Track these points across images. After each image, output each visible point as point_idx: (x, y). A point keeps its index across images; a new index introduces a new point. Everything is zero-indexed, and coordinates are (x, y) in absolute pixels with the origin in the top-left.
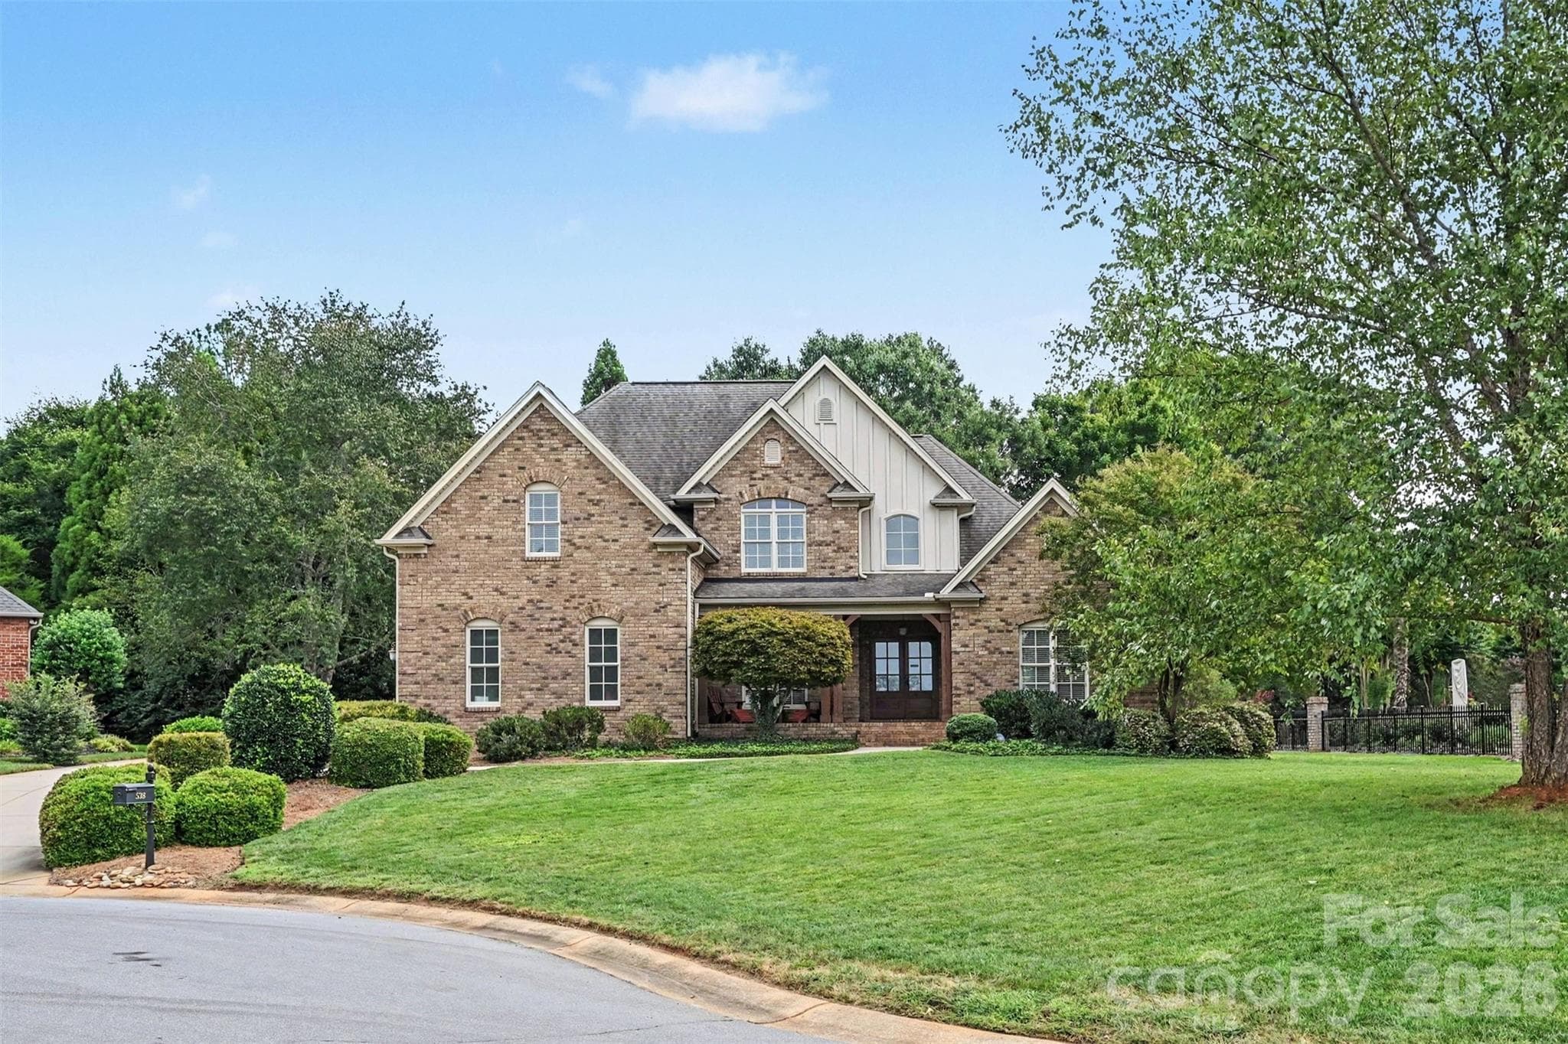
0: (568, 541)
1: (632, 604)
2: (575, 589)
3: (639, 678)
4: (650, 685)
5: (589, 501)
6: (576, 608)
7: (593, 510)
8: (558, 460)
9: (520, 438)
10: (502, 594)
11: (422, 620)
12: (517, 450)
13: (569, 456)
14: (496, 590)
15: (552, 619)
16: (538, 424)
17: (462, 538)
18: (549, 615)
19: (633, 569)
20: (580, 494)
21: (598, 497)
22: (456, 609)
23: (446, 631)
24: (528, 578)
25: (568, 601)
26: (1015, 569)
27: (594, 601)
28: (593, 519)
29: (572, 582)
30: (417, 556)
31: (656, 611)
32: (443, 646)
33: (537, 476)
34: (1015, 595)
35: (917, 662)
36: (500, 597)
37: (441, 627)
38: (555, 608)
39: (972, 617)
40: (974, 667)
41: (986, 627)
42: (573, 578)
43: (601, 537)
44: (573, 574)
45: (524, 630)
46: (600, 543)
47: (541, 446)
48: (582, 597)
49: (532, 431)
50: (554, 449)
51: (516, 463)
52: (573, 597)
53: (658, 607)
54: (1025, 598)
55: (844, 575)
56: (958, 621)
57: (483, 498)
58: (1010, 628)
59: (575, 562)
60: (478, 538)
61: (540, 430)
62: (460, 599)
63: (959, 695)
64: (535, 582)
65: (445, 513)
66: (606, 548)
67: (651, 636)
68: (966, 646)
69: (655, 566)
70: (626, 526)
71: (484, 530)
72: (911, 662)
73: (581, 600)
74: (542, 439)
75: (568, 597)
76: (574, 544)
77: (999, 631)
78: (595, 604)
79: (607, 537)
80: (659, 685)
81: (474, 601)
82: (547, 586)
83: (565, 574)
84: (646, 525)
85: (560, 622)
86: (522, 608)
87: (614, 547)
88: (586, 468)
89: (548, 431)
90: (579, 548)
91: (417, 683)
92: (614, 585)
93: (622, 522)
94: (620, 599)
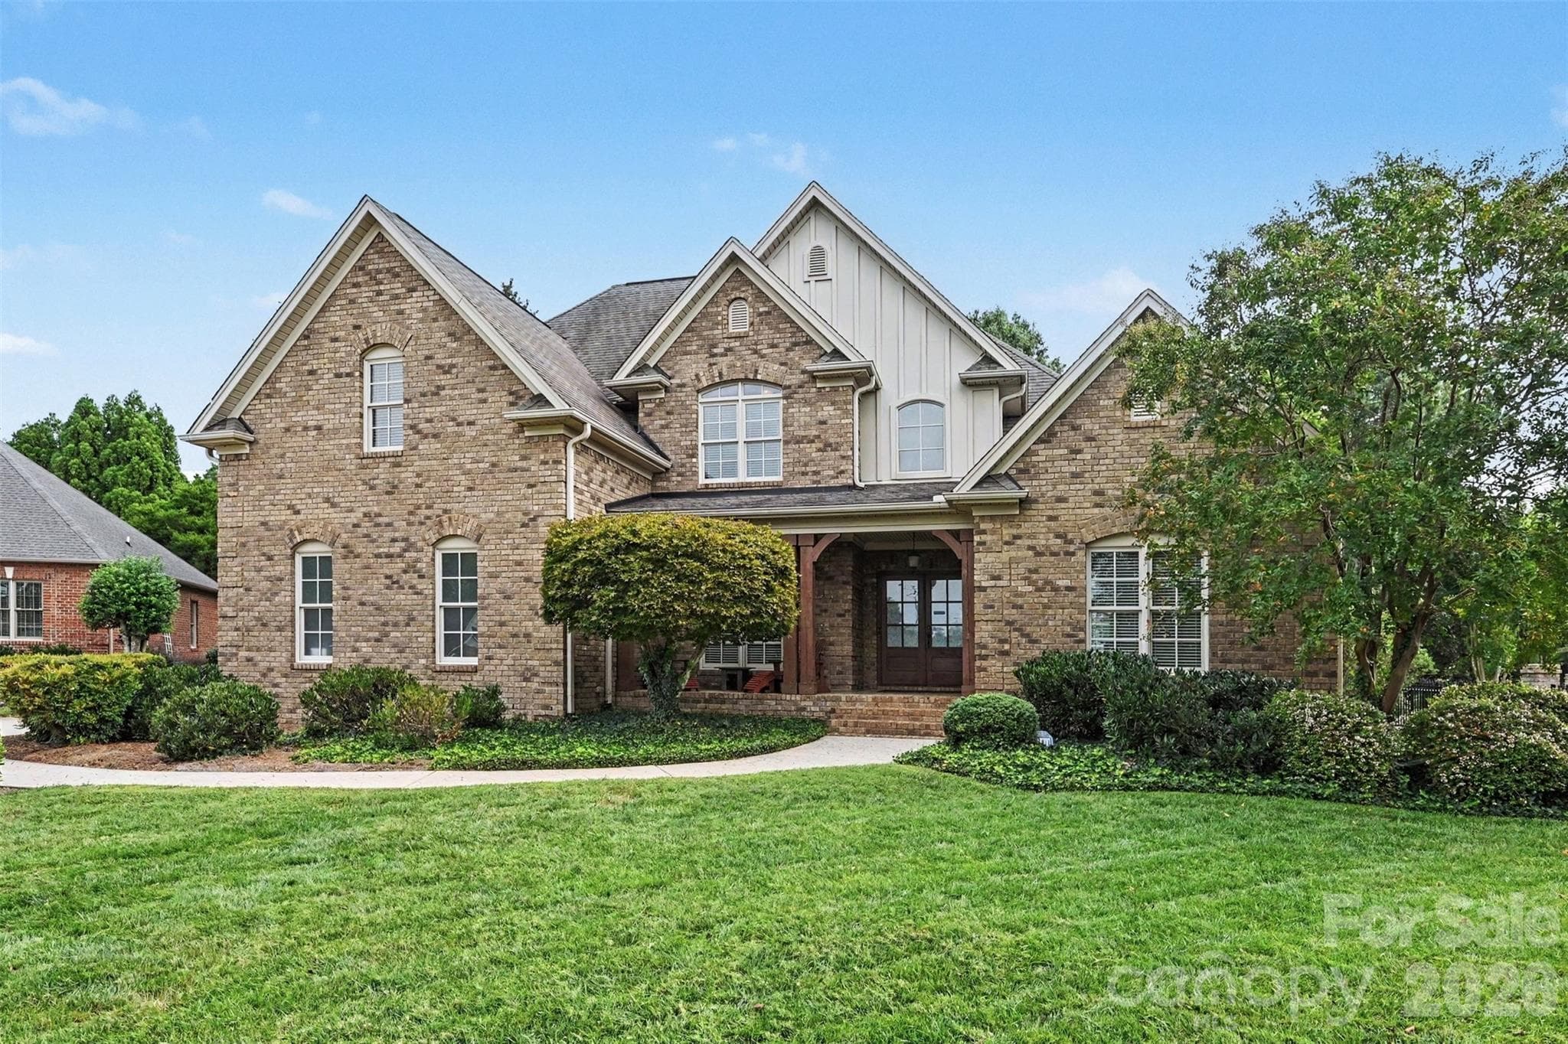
0: (412, 427)
1: (492, 515)
2: (420, 497)
3: (502, 624)
4: (515, 636)
5: (439, 367)
6: (421, 523)
7: (444, 380)
8: (401, 312)
9: (356, 285)
10: (334, 505)
11: (244, 545)
12: (352, 302)
13: (412, 304)
14: (327, 500)
15: (394, 540)
16: (377, 263)
17: (287, 430)
18: (388, 535)
19: (494, 465)
20: (428, 358)
21: (449, 361)
22: (281, 528)
23: (270, 558)
24: (365, 483)
25: (411, 513)
26: (1080, 452)
27: (445, 511)
28: (442, 393)
29: (418, 486)
30: (238, 457)
31: (524, 525)
32: (268, 579)
33: (375, 336)
34: (1079, 493)
35: (942, 607)
36: (331, 510)
37: (264, 554)
38: (396, 524)
39: (1007, 532)
40: (1011, 614)
41: (1031, 548)
42: (418, 481)
43: (454, 419)
44: (418, 475)
45: (358, 556)
46: (451, 428)
47: (379, 293)
48: (429, 507)
49: (369, 273)
50: (396, 297)
51: (351, 321)
52: (418, 507)
53: (526, 519)
54: (1097, 499)
55: (833, 483)
56: (984, 537)
57: (312, 372)
58: (1072, 548)
59: (421, 457)
60: (306, 429)
61: (379, 272)
62: (286, 515)
63: (984, 658)
64: (372, 488)
65: (269, 396)
66: (459, 435)
67: (519, 563)
68: (998, 578)
69: (524, 458)
70: (485, 401)
71: (313, 418)
72: (935, 607)
73: (428, 512)
74: (380, 283)
75: (411, 508)
76: (419, 432)
77: (1053, 554)
78: (445, 518)
79: (461, 419)
80: (527, 636)
81: (301, 517)
82: (388, 493)
83: (408, 476)
84: (511, 398)
85: (403, 544)
86: (356, 526)
87: (470, 432)
88: (435, 320)
89: (389, 270)
90: (426, 436)
91: (237, 629)
92: (470, 489)
93: (480, 395)
94: (477, 509)
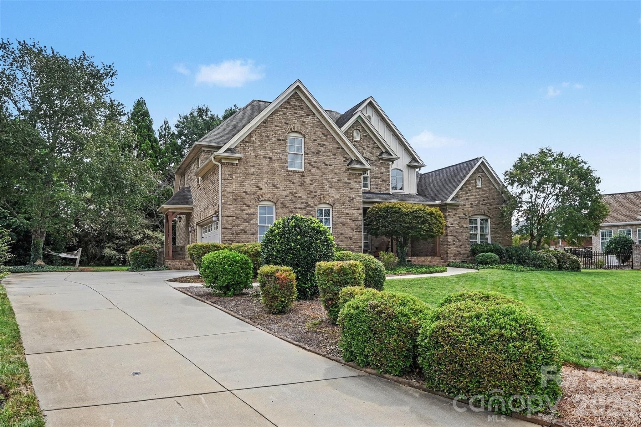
0: (309, 163)
1: (338, 197)
2: (312, 188)
3: (342, 234)
4: (346, 238)
5: (319, 144)
6: (313, 198)
7: (321, 149)
8: (304, 122)
9: (286, 108)
10: (277, 188)
11: (235, 200)
12: (284, 114)
13: (309, 120)
14: (274, 186)
15: (302, 203)
16: (294, 102)
17: (256, 156)
18: (300, 201)
19: (338, 180)
20: (315, 140)
21: (323, 143)
22: (253, 194)
23: (248, 206)
24: (290, 181)
25: (308, 194)
26: (467, 193)
27: (322, 194)
28: (321, 153)
29: (311, 184)
30: (233, 164)
31: (349, 201)
32: (247, 214)
33: (294, 128)
34: (468, 204)
36: (276, 190)
37: (245, 204)
38: (303, 197)
39: (454, 212)
40: (455, 234)
41: (459, 217)
42: (311, 183)
43: (324, 163)
44: (312, 181)
45: (287, 207)
46: (324, 166)
47: (296, 113)
48: (316, 192)
49: (291, 105)
50: (302, 116)
51: (284, 121)
52: (312, 192)
53: (350, 199)
54: (471, 205)
55: (385, 192)
56: (450, 213)
57: (267, 136)
58: (466, 217)
59: (312, 174)
60: (264, 157)
61: (296, 106)
62: (255, 189)
63: (450, 245)
64: (293, 183)
65: (247, 142)
66: (326, 169)
67: (348, 214)
68: (452, 224)
69: (349, 179)
70: (335, 158)
71: (268, 154)
73: (315, 194)
74: (296, 110)
75: (309, 192)
76: (312, 165)
77: (463, 219)
78: (322, 196)
79: (327, 163)
80: (350, 238)
81: (262, 191)
82: (299, 186)
83: (307, 180)
84: (344, 159)
85: (306, 205)
86: (286, 196)
87: (331, 168)
88: (317, 128)
89: (299, 106)
90: (314, 167)
91: (233, 234)
92: (331, 187)
93: (334, 156)
94: (333, 194)
